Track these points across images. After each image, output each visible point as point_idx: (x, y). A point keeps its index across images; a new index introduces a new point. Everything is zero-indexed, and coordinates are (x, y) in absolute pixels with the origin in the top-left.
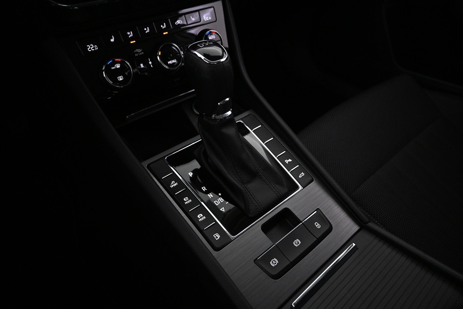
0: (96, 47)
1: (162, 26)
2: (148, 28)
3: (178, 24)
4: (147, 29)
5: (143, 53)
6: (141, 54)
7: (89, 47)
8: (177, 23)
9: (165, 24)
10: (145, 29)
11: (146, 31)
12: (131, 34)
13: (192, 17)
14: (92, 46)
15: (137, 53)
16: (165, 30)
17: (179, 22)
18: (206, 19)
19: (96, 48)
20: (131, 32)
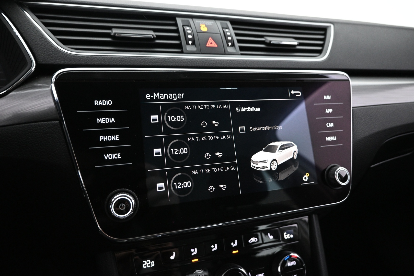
0: (153, 263)
1: (232, 244)
4: (215, 246)
7: (145, 263)
8: (251, 241)
9: (236, 241)
10: (213, 246)
11: (213, 248)
12: (194, 251)
13: (270, 235)
14: (148, 262)
15: (197, 274)
16: (235, 248)
17: (254, 239)
18: (287, 237)
19: (153, 265)
20: (196, 249)
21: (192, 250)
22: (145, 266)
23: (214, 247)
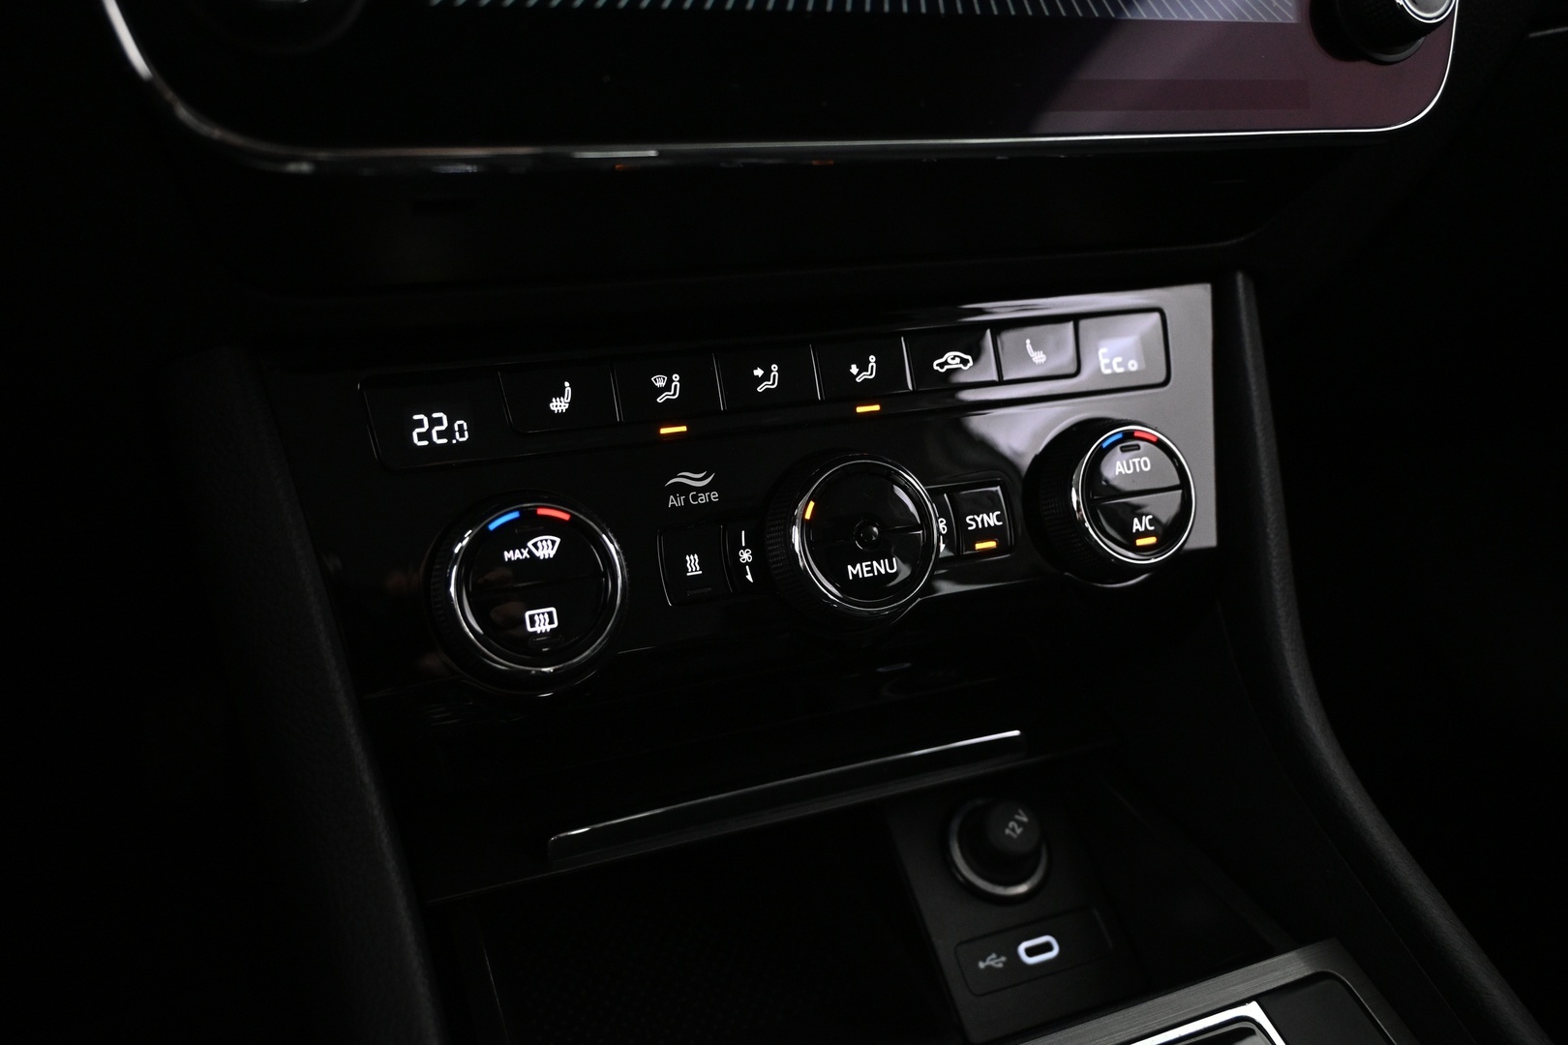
0: (461, 426)
1: (854, 370)
2: (774, 367)
3: (946, 367)
5: (714, 496)
6: (703, 499)
7: (420, 423)
8: (946, 363)
9: (872, 358)
10: (758, 372)
11: (759, 381)
12: (668, 387)
13: (1035, 349)
14: (439, 422)
15: (684, 489)
16: (867, 392)
17: (958, 360)
18: (1109, 366)
19: (462, 435)
20: (676, 377)
21: (660, 382)
22: (421, 437)
23: (766, 377)
